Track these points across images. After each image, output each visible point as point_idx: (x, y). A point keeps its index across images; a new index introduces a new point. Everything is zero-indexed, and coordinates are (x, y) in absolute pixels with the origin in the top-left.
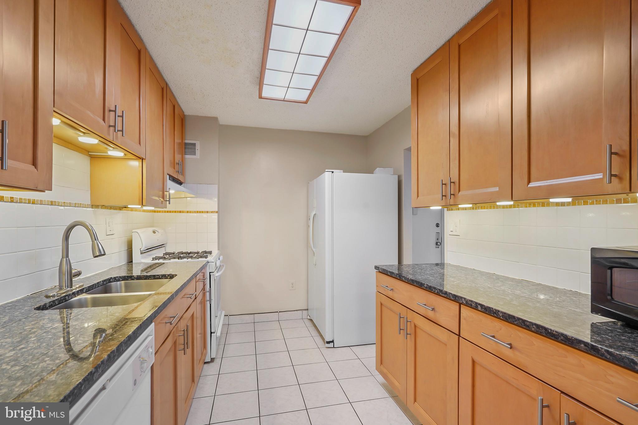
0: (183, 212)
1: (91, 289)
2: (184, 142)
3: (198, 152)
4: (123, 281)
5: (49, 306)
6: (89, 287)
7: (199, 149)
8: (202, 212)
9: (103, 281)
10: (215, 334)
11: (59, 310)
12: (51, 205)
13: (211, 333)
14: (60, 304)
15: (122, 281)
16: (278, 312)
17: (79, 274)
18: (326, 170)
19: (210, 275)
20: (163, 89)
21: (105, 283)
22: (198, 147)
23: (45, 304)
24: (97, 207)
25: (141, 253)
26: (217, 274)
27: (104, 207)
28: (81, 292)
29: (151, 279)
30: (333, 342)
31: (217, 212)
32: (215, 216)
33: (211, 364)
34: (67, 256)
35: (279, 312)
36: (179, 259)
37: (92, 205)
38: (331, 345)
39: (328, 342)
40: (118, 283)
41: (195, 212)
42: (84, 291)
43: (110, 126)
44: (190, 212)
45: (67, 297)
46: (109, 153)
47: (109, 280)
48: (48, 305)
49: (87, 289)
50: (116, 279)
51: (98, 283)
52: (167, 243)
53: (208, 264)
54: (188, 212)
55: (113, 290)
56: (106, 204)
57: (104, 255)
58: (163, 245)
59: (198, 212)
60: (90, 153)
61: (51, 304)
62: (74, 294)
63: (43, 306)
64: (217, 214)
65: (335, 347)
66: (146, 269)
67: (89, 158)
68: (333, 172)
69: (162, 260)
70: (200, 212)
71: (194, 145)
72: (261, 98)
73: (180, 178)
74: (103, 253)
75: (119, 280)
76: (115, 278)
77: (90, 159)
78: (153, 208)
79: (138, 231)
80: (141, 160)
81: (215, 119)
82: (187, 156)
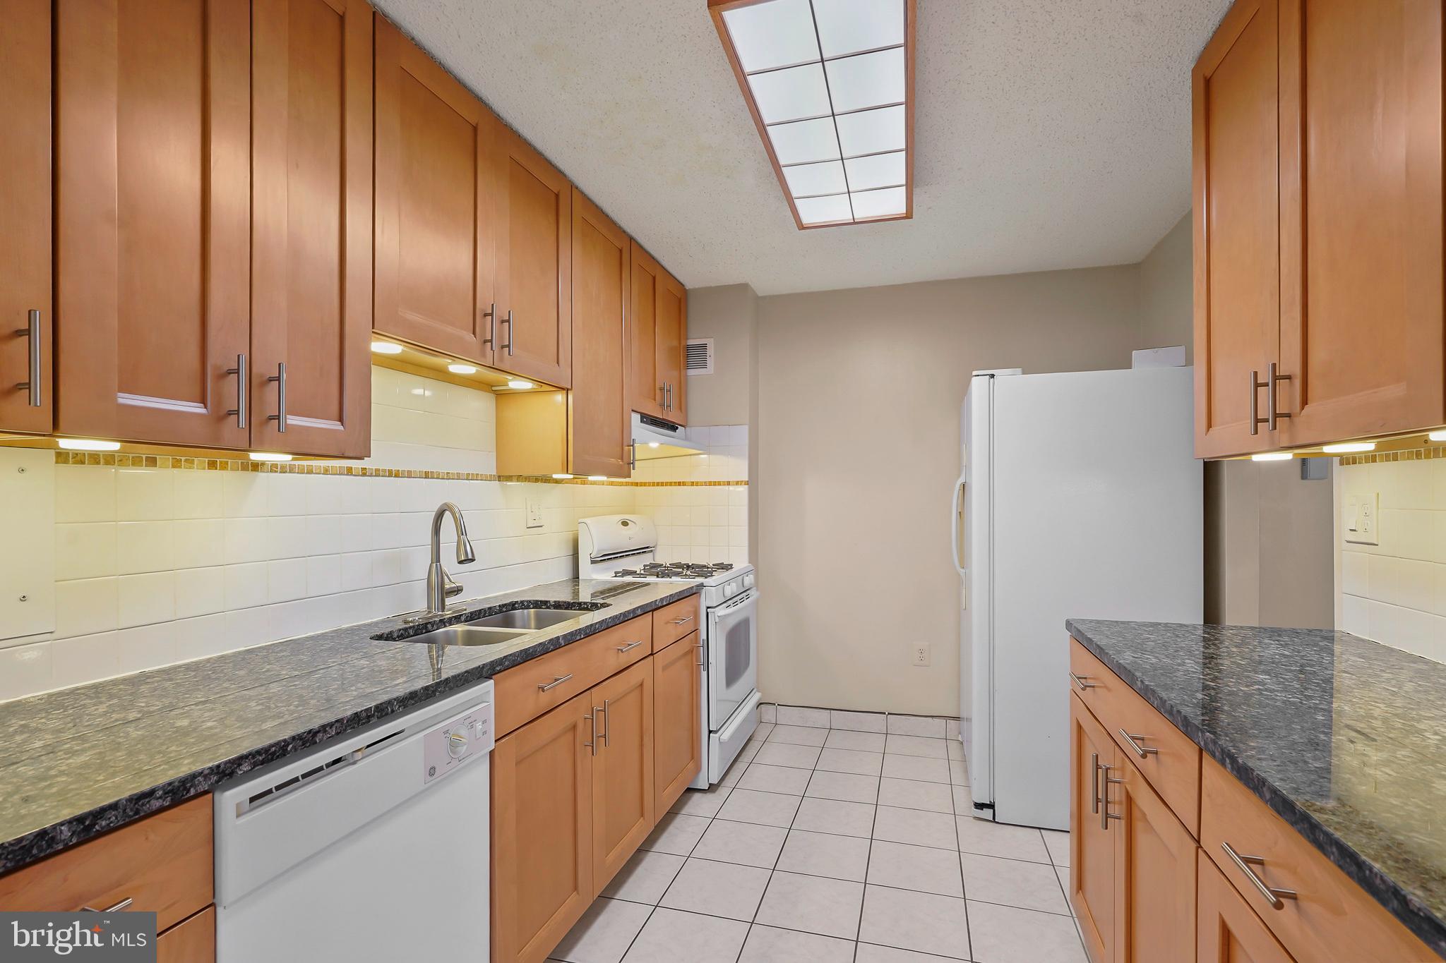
0: (684, 484)
1: (476, 618)
2: (683, 343)
3: (711, 362)
4: (533, 610)
5: (398, 637)
6: (471, 613)
7: (712, 356)
8: (719, 484)
9: (500, 606)
10: (717, 735)
11: (427, 645)
12: (425, 478)
13: (710, 732)
14: (417, 635)
15: (532, 608)
16: (885, 713)
17: (458, 590)
18: (975, 373)
19: (707, 613)
20: (621, 251)
21: (504, 609)
22: (711, 351)
23: (391, 633)
24: (509, 478)
25: (593, 562)
26: (721, 611)
27: (520, 478)
28: (457, 619)
29: (574, 610)
30: (991, 806)
31: (747, 483)
32: (743, 489)
33: (709, 796)
34: (438, 560)
35: (889, 714)
36: (658, 577)
37: (499, 477)
38: (987, 813)
39: (980, 806)
40: (526, 611)
41: (706, 484)
42: (463, 618)
43: (485, 342)
44: (697, 484)
45: (429, 626)
46: (510, 386)
47: (513, 606)
48: (395, 635)
49: (467, 617)
50: (525, 605)
51: (490, 608)
52: (656, 545)
53: (704, 591)
54: (692, 484)
55: (518, 622)
56: (525, 474)
57: (473, 560)
58: (647, 548)
59: (710, 484)
60: (494, 388)
61: (402, 634)
62: (443, 623)
63: (387, 635)
64: (747, 486)
65: (998, 823)
66: (602, 592)
67: (492, 396)
68: (992, 376)
69: (631, 576)
70: (715, 484)
71: (704, 346)
72: (804, 228)
73: (672, 417)
74: (470, 557)
75: (528, 607)
76: (522, 602)
77: (496, 397)
78: (604, 478)
79: (587, 520)
80: (565, 392)
81: (744, 287)
82: (691, 372)
